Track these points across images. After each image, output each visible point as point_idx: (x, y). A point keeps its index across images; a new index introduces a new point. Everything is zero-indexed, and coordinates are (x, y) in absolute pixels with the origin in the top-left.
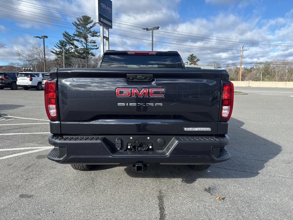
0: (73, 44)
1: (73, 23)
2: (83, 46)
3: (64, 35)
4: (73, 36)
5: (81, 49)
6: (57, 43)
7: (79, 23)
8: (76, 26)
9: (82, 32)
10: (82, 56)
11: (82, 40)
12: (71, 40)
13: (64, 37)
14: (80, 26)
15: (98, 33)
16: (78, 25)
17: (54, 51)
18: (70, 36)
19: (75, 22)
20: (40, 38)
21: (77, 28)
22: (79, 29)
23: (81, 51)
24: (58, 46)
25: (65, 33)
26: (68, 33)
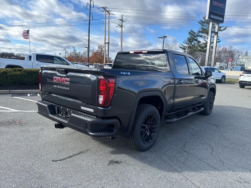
0: (196, 40)
1: (199, 22)
2: (205, 41)
3: (190, 33)
4: (198, 32)
5: (203, 43)
6: (186, 40)
7: (204, 21)
8: (201, 24)
9: (206, 28)
10: (203, 50)
11: (205, 36)
12: (195, 37)
13: (190, 35)
14: (205, 23)
15: (222, 27)
16: (204, 22)
17: (182, 47)
18: (194, 33)
19: (201, 20)
20: (162, 38)
21: (202, 25)
22: (204, 25)
23: (202, 46)
24: (186, 42)
25: (190, 31)
26: (193, 31)
